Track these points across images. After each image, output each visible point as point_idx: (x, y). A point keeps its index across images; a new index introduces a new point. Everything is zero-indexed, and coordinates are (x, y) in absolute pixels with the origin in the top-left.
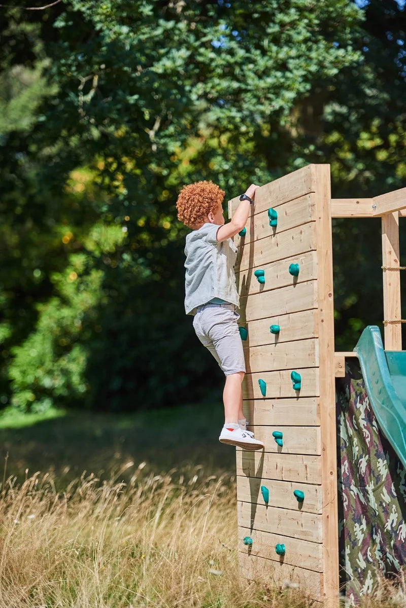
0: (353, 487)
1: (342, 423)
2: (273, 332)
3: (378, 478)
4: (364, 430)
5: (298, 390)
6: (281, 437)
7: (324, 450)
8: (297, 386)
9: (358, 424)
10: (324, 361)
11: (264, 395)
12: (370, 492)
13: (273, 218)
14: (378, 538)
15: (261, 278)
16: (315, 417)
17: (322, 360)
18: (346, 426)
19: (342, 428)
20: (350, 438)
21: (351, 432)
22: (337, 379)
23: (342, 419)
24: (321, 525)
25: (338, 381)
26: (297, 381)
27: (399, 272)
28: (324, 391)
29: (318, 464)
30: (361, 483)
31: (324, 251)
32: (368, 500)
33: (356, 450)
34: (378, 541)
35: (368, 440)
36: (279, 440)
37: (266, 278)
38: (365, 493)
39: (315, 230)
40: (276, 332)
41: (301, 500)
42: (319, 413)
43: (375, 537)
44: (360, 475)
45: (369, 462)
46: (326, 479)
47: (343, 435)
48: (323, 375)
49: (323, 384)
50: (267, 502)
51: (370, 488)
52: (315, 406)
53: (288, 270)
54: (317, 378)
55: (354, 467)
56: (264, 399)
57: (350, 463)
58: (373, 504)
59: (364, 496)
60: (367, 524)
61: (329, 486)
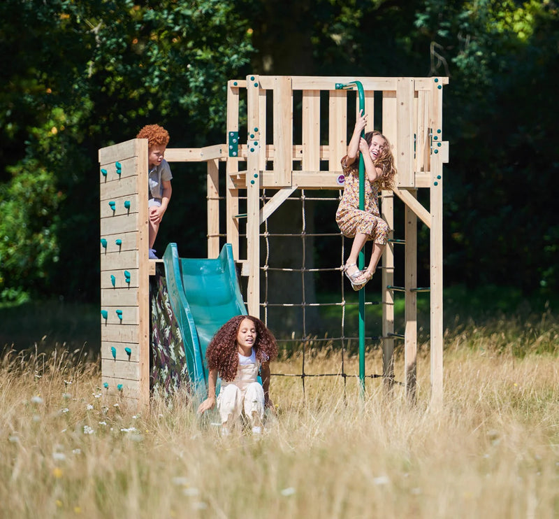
0: (159, 346)
1: (154, 304)
2: (117, 244)
3: (177, 341)
4: (168, 309)
5: (129, 283)
6: (121, 314)
7: (141, 321)
8: (128, 280)
9: (164, 306)
10: (142, 265)
11: (114, 285)
12: (172, 350)
13: (119, 169)
14: (176, 378)
15: (113, 207)
16: (137, 301)
17: (141, 265)
18: (156, 307)
19: (153, 307)
20: (159, 315)
21: (160, 311)
22: (150, 276)
23: (153, 302)
24: (138, 369)
25: (151, 278)
26: (128, 277)
27: (218, 201)
28: (141, 283)
29: (137, 330)
30: (166, 344)
31: (143, 194)
32: (170, 354)
33: (163, 322)
34: (175, 380)
35: (170, 316)
36: (120, 316)
37: (116, 207)
38: (168, 350)
39: (137, 181)
40: (120, 244)
41: (129, 354)
42: (138, 298)
43: (173, 377)
44: (165, 339)
45: (171, 330)
46: (142, 339)
47: (154, 312)
48: (141, 274)
49: (141, 279)
50: (115, 357)
51: (172, 347)
52: (136, 294)
53: (124, 205)
54: (137, 275)
55: (161, 333)
56: (114, 288)
57: (158, 330)
58: (173, 357)
59: (167, 352)
60: (168, 369)
61: (144, 344)
